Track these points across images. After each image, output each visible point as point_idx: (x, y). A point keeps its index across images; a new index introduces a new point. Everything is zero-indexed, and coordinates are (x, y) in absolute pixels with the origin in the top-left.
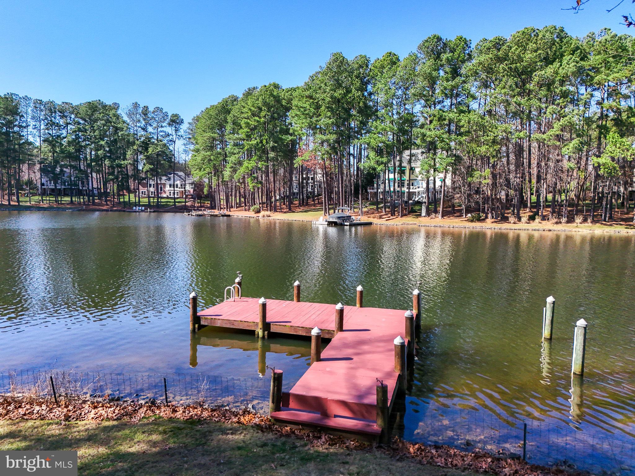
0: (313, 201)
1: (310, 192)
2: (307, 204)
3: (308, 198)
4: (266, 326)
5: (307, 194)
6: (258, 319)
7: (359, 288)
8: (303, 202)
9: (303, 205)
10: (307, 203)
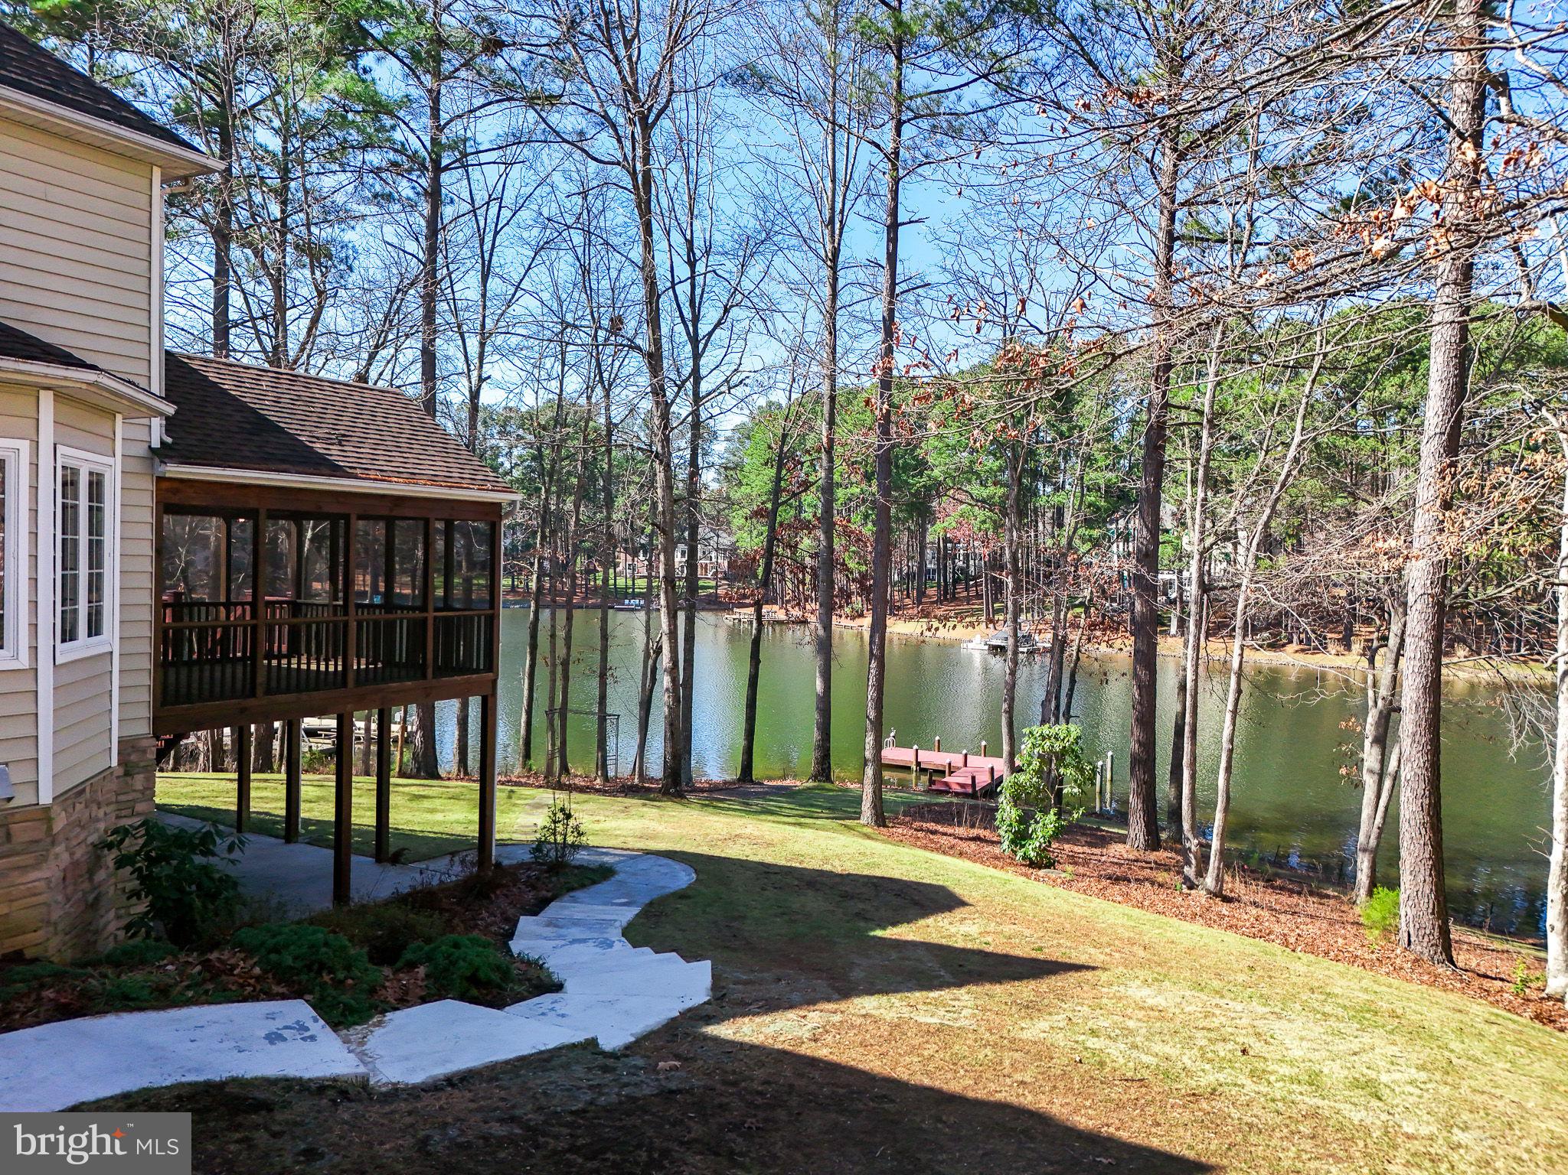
0: (967, 589)
1: (961, 569)
2: (954, 598)
3: (956, 581)
4: (918, 764)
5: (954, 573)
6: (913, 759)
7: (984, 743)
8: (946, 593)
9: (946, 599)
10: (954, 594)
